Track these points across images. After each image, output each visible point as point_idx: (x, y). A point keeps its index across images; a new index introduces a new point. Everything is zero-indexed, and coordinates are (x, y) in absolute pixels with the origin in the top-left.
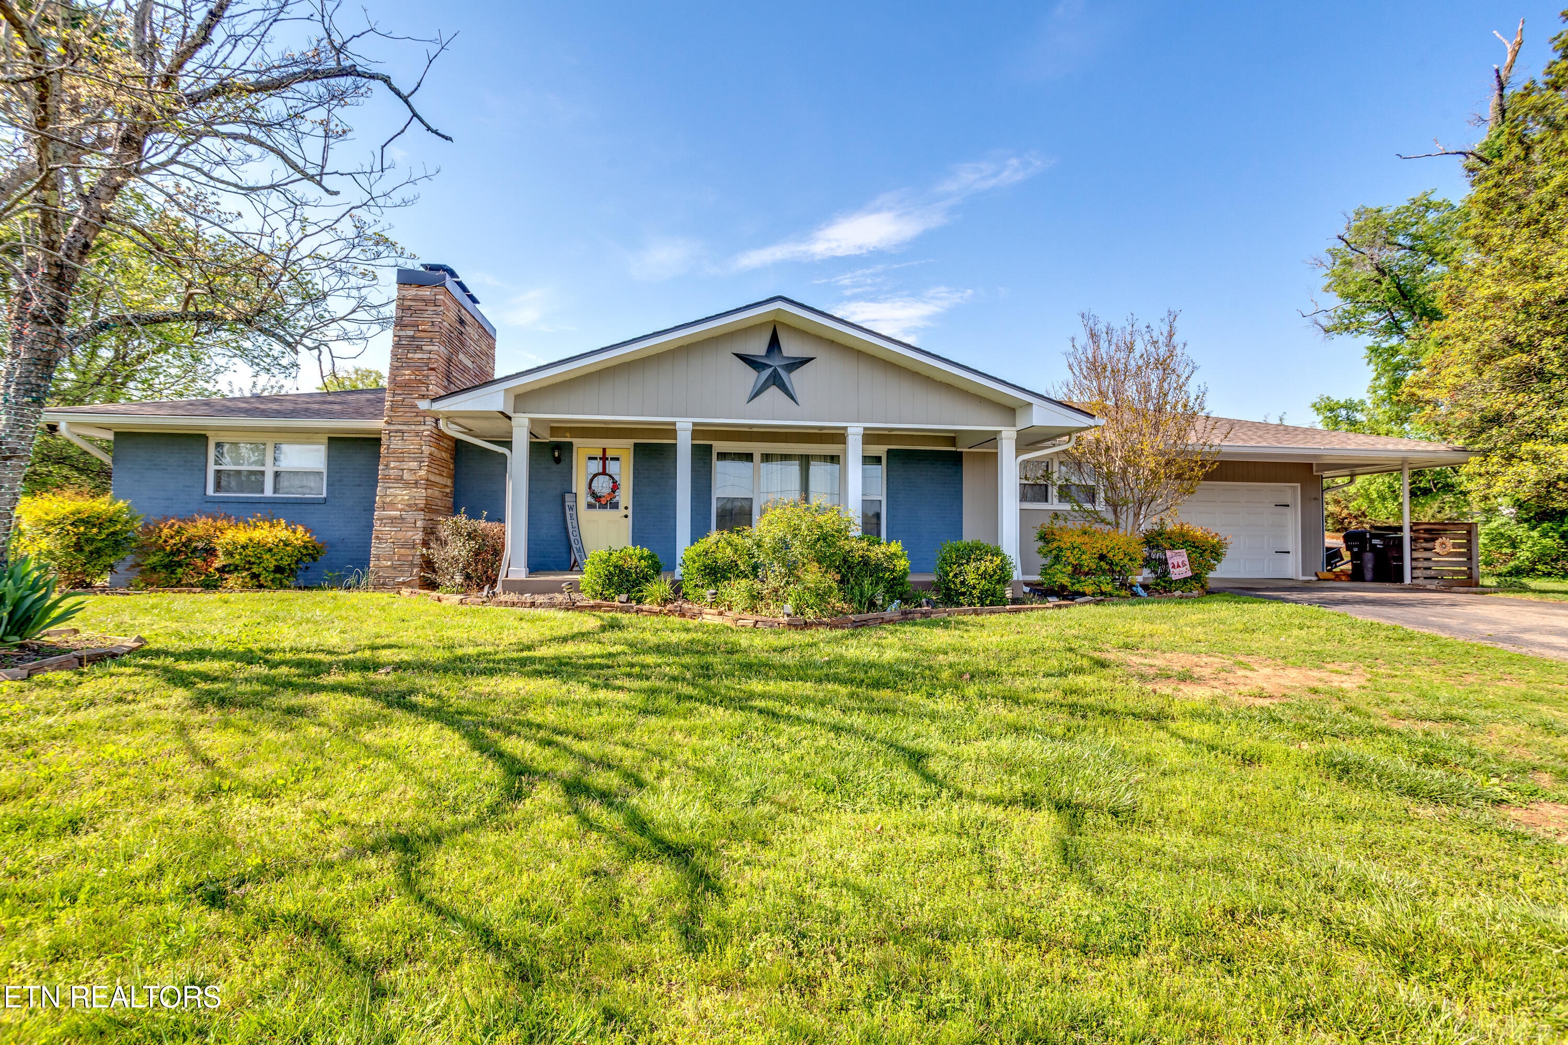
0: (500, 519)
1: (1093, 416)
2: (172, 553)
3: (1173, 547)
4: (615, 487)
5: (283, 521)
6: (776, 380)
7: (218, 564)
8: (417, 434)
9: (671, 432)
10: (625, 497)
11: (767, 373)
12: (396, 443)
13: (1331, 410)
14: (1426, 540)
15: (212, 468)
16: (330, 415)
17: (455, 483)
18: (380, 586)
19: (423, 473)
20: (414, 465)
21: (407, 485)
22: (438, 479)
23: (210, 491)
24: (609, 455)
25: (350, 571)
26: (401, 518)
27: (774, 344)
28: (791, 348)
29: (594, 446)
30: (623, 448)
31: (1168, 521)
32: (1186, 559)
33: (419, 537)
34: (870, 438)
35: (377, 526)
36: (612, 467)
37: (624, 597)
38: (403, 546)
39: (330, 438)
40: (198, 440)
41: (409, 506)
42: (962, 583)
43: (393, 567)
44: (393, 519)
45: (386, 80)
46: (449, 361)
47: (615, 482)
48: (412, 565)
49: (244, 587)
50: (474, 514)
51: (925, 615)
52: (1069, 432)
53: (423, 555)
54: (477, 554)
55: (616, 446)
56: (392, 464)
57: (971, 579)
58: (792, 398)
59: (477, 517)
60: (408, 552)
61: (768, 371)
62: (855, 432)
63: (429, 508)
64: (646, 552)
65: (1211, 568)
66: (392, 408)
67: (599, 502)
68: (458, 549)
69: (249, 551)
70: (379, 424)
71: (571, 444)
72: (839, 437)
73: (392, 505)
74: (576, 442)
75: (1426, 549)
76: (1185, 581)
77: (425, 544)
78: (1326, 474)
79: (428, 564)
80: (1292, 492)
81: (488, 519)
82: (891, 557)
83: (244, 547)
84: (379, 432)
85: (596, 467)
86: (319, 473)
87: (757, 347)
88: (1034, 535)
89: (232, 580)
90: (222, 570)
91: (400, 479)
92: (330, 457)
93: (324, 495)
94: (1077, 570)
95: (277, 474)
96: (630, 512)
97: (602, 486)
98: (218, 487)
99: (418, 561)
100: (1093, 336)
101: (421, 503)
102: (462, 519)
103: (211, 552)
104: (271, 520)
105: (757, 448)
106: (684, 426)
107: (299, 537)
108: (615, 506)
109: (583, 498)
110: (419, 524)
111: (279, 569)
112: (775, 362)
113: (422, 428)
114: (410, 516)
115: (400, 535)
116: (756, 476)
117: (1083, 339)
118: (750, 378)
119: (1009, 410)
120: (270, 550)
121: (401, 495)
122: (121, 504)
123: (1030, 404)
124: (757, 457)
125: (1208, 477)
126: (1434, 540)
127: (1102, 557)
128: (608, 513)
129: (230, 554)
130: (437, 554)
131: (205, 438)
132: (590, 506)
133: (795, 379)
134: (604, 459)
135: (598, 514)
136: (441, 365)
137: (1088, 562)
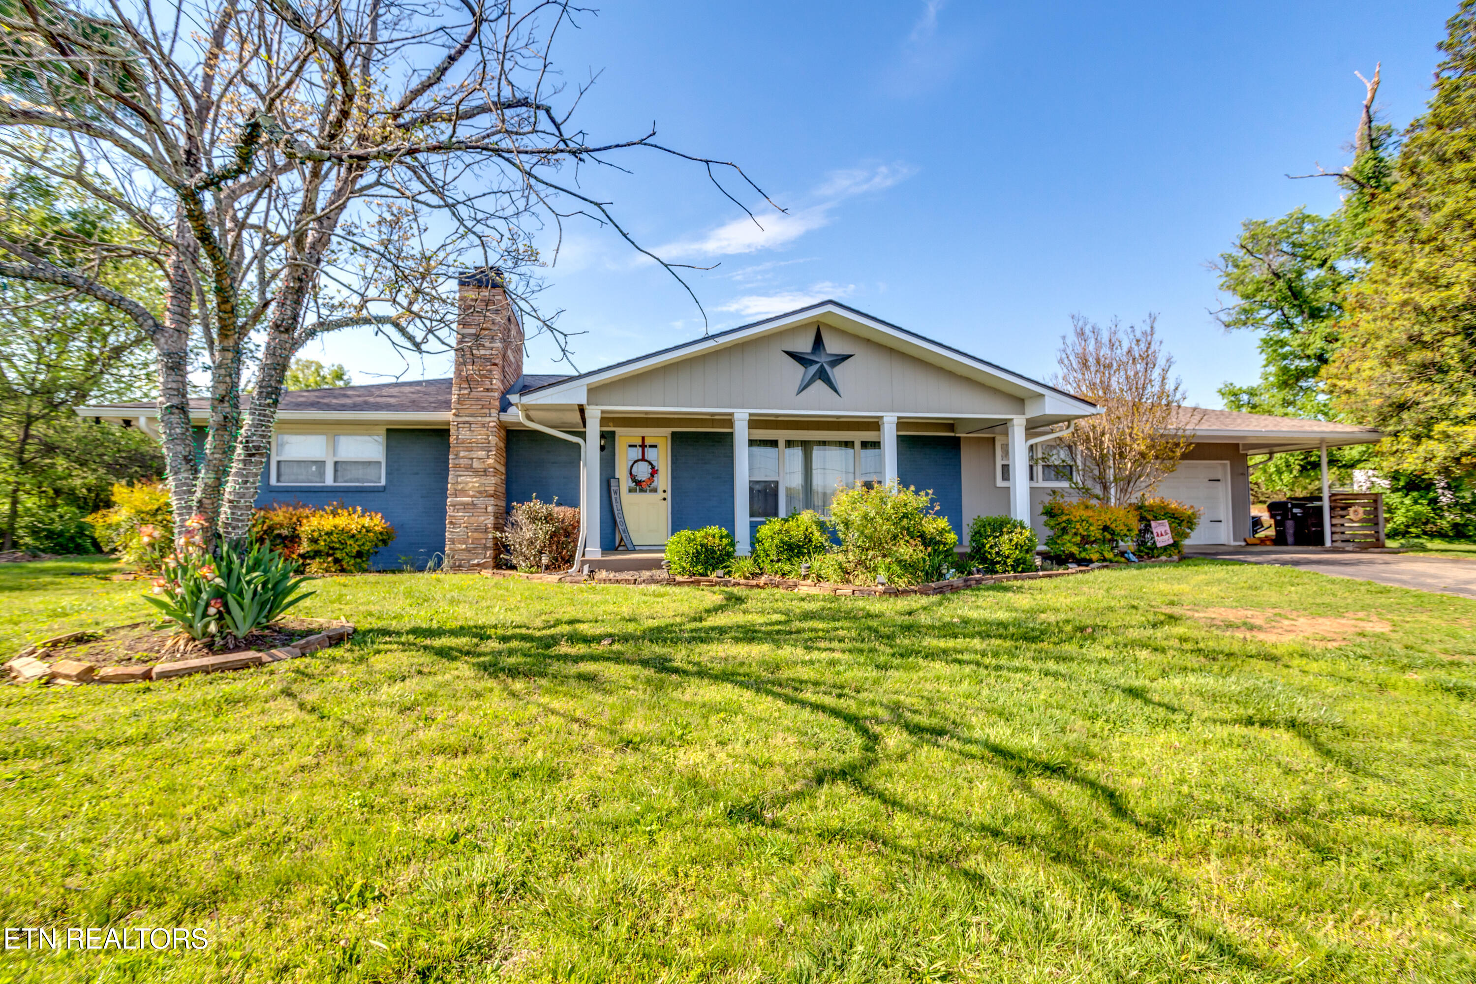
1: (1094, 405)
3: (1156, 518)
4: (654, 472)
5: (359, 509)
6: (823, 376)
7: (301, 550)
8: (483, 425)
9: (729, 421)
10: (663, 480)
11: (814, 369)
12: (464, 434)
13: (1235, 395)
14: (1342, 509)
15: (274, 459)
18: (457, 568)
19: (491, 461)
20: (482, 454)
21: (476, 472)
22: (499, 467)
23: (273, 481)
24: (647, 442)
25: (429, 555)
26: (473, 504)
27: (818, 342)
28: (833, 346)
29: (635, 434)
30: (660, 436)
31: (1147, 495)
32: (1167, 528)
33: (490, 521)
35: (450, 511)
36: (651, 454)
37: (720, 572)
38: (476, 530)
39: (388, 430)
41: (480, 492)
42: (997, 553)
43: (468, 550)
44: (465, 506)
46: (504, 357)
47: (653, 467)
48: (486, 548)
49: (327, 571)
50: (547, 500)
51: (978, 582)
52: (1069, 419)
53: (495, 538)
54: (554, 535)
55: (653, 434)
56: (462, 454)
57: (1006, 549)
58: (836, 391)
59: (549, 502)
60: (481, 535)
61: (816, 367)
62: (889, 421)
63: (496, 494)
64: (725, 532)
65: (1186, 536)
66: (459, 401)
67: (639, 485)
68: (533, 532)
69: (334, 538)
70: (446, 416)
71: (613, 433)
72: (875, 425)
73: (463, 492)
74: (619, 431)
75: (1342, 516)
76: (1165, 548)
77: (498, 527)
78: (1250, 452)
79: (502, 546)
80: (1222, 468)
81: (559, 504)
82: (942, 532)
83: (329, 534)
84: (448, 423)
85: (636, 453)
86: (379, 463)
87: (804, 345)
88: (1040, 509)
89: (314, 566)
91: (470, 468)
92: (389, 449)
93: (383, 482)
94: (1086, 541)
95: (336, 463)
96: (669, 495)
97: (643, 472)
98: (280, 477)
99: (490, 544)
100: (1081, 334)
101: (491, 490)
102: (536, 505)
103: (295, 539)
104: (347, 507)
105: (781, 435)
106: (741, 417)
107: (376, 522)
108: (655, 490)
109: (625, 483)
110: (490, 509)
111: (359, 554)
112: (822, 359)
113: (488, 419)
114: (480, 502)
115: (473, 520)
116: (781, 460)
117: (1072, 338)
118: (797, 372)
119: (1019, 400)
120: (353, 536)
121: (472, 482)
123: (1042, 396)
124: (781, 444)
125: (1184, 457)
126: (1347, 508)
127: (1106, 528)
128: (648, 497)
129: (314, 541)
130: (510, 536)
132: (631, 490)
133: (837, 374)
134: (643, 446)
135: (638, 497)
136: (500, 361)
137: (1095, 532)
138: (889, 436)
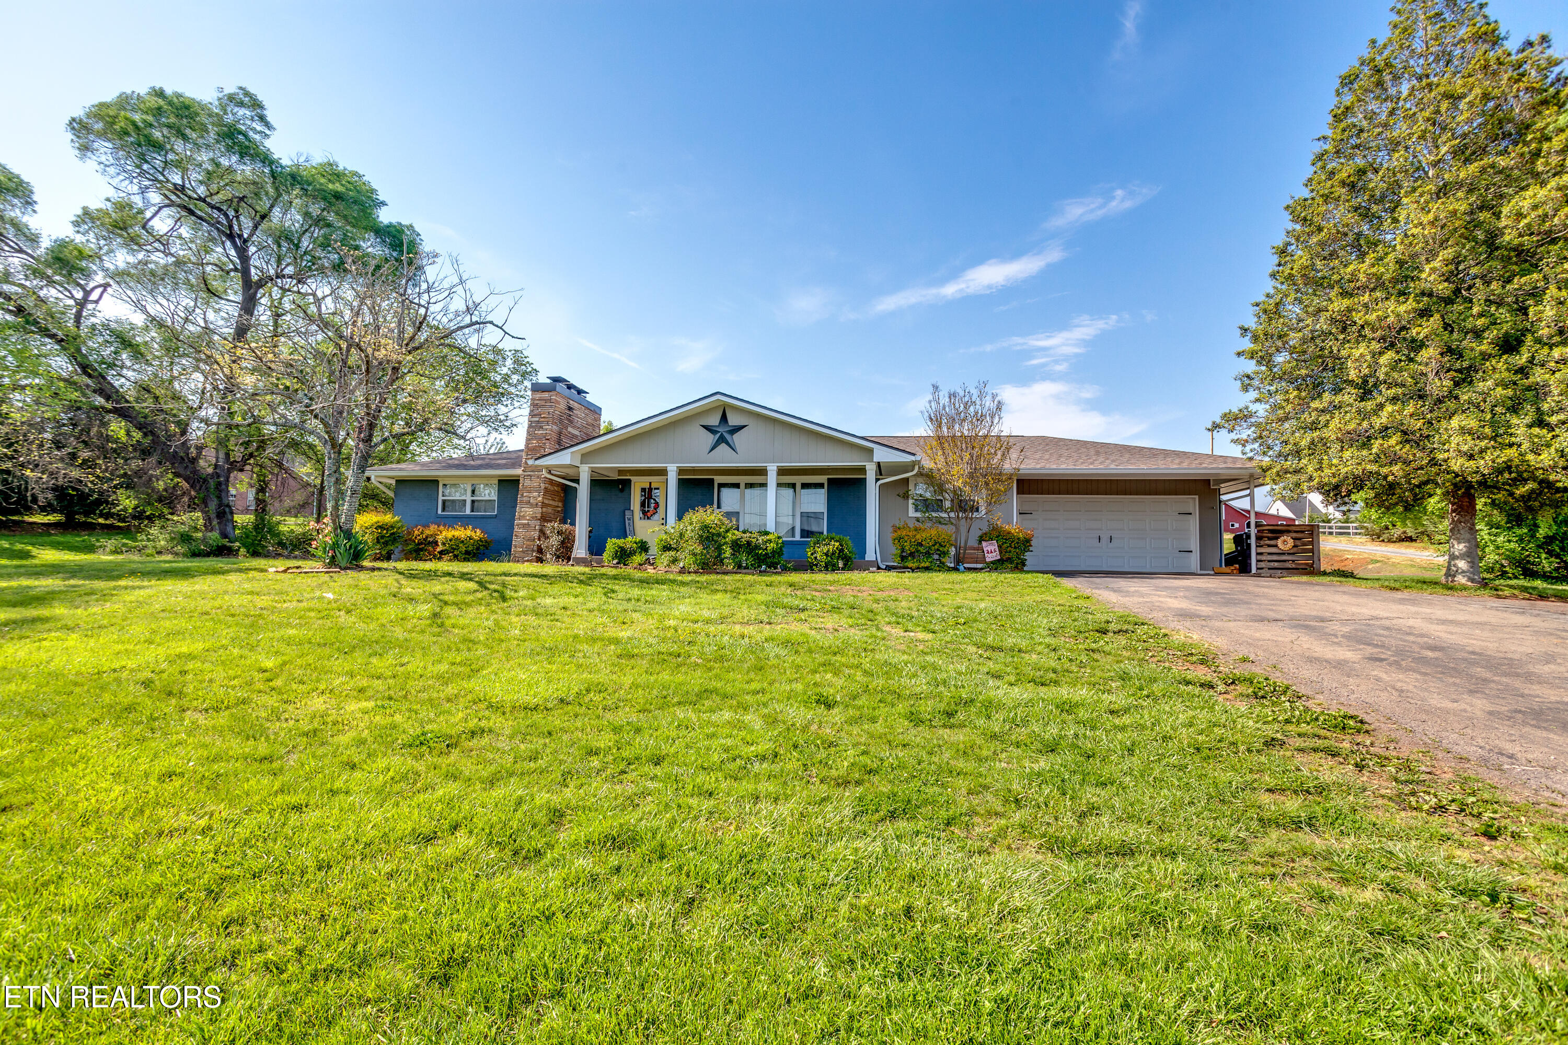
0: (573, 524)
1: (913, 454)
2: (419, 544)
5: (471, 527)
6: (722, 440)
7: (439, 549)
10: (662, 512)
11: (719, 436)
12: (527, 483)
14: (1270, 539)
15: (441, 498)
16: (499, 467)
17: (564, 506)
18: (516, 560)
19: (539, 499)
20: (536, 494)
21: (532, 506)
22: (551, 502)
23: (440, 512)
25: (502, 552)
26: (528, 524)
27: (724, 418)
28: (733, 420)
29: (644, 481)
30: (660, 482)
32: (996, 547)
33: (536, 534)
34: (782, 472)
35: (516, 529)
38: (528, 540)
39: (498, 481)
40: (432, 483)
41: (533, 517)
43: (523, 551)
44: (524, 525)
45: (491, 323)
46: (560, 433)
48: (532, 550)
49: (450, 560)
50: (563, 521)
53: (537, 544)
54: (563, 542)
55: (657, 481)
56: (525, 495)
58: (733, 450)
59: (565, 523)
60: (531, 543)
62: (772, 469)
63: (544, 519)
64: (638, 539)
66: (526, 463)
68: (555, 540)
69: (453, 542)
70: (519, 471)
71: (629, 480)
72: (763, 472)
73: (523, 517)
74: (634, 479)
75: (1269, 546)
77: (539, 538)
78: (1219, 487)
79: (540, 550)
80: (1192, 503)
81: (569, 524)
83: (451, 540)
84: (519, 476)
86: (494, 501)
87: (714, 420)
89: (446, 557)
90: (441, 553)
91: (528, 503)
92: (499, 491)
93: (495, 513)
95: (473, 501)
96: (665, 521)
98: (444, 509)
99: (535, 547)
101: (539, 516)
102: (557, 524)
103: (436, 543)
104: (465, 526)
105: (742, 480)
106: (672, 469)
107: (478, 534)
109: (637, 513)
110: (537, 527)
111: (467, 553)
112: (724, 429)
113: (541, 473)
114: (532, 523)
115: (527, 534)
116: (743, 497)
118: (711, 439)
120: (463, 542)
121: (529, 512)
122: (396, 518)
124: (742, 486)
126: (1277, 538)
128: (652, 522)
129: (444, 544)
130: (544, 544)
131: (437, 482)
132: (641, 518)
133: (737, 438)
135: (645, 523)
136: (555, 436)
138: (772, 479)
